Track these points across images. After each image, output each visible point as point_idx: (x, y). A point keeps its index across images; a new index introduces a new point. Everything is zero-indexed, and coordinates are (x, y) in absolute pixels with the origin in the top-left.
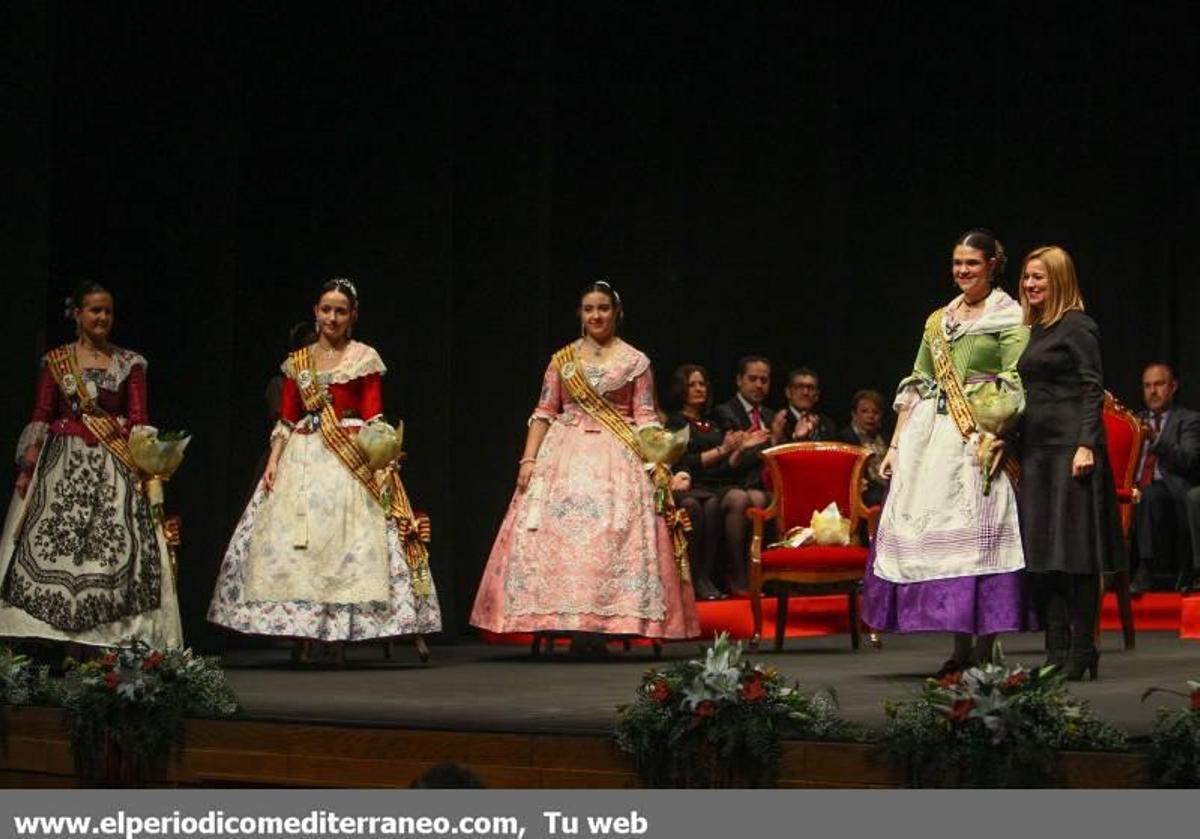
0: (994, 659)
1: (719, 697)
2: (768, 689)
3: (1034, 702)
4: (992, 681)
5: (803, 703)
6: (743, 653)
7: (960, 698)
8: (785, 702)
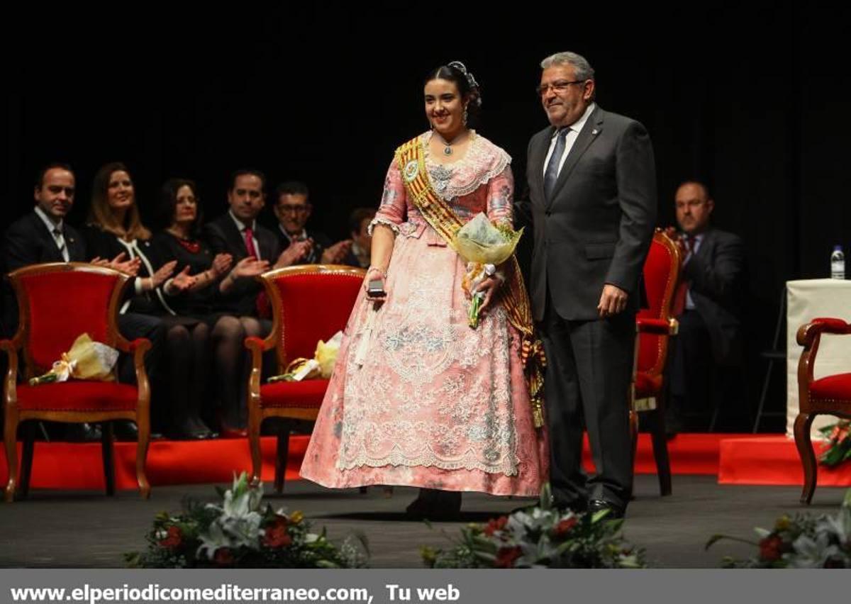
0: (542, 504)
1: (239, 544)
2: (292, 535)
3: (587, 550)
4: (539, 527)
5: (331, 550)
6: (264, 497)
7: (506, 545)
8: (311, 549)
